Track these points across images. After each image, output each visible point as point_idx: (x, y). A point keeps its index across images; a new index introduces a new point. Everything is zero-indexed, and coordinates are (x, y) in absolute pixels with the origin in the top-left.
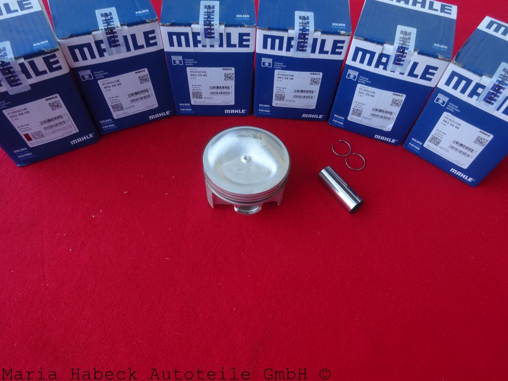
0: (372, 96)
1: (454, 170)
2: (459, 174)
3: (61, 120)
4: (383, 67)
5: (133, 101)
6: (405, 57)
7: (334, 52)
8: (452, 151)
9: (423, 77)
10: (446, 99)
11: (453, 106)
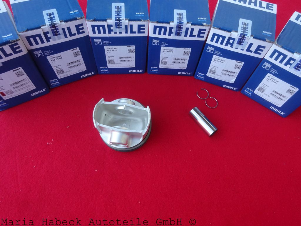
0: (222, 62)
1: (273, 107)
2: (276, 110)
3: (24, 82)
4: (230, 45)
5: (70, 67)
6: (245, 40)
7: (199, 36)
8: (271, 96)
9: (256, 52)
10: (270, 66)
11: (274, 70)
